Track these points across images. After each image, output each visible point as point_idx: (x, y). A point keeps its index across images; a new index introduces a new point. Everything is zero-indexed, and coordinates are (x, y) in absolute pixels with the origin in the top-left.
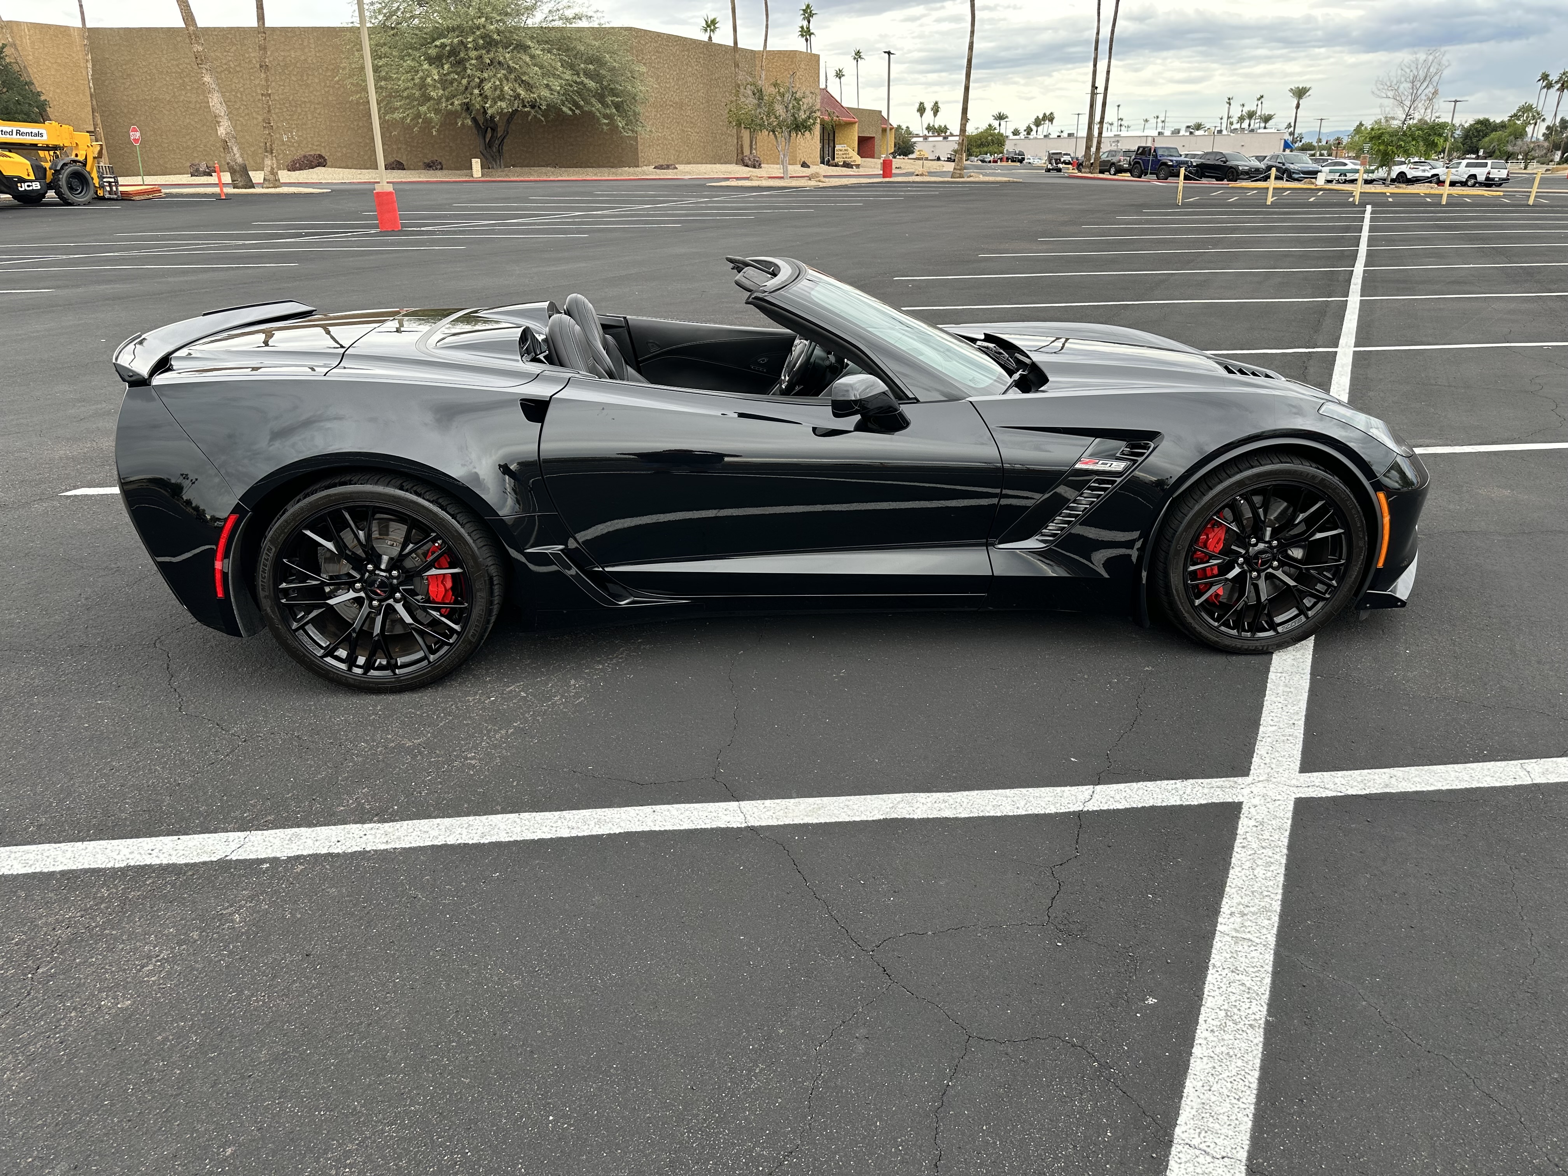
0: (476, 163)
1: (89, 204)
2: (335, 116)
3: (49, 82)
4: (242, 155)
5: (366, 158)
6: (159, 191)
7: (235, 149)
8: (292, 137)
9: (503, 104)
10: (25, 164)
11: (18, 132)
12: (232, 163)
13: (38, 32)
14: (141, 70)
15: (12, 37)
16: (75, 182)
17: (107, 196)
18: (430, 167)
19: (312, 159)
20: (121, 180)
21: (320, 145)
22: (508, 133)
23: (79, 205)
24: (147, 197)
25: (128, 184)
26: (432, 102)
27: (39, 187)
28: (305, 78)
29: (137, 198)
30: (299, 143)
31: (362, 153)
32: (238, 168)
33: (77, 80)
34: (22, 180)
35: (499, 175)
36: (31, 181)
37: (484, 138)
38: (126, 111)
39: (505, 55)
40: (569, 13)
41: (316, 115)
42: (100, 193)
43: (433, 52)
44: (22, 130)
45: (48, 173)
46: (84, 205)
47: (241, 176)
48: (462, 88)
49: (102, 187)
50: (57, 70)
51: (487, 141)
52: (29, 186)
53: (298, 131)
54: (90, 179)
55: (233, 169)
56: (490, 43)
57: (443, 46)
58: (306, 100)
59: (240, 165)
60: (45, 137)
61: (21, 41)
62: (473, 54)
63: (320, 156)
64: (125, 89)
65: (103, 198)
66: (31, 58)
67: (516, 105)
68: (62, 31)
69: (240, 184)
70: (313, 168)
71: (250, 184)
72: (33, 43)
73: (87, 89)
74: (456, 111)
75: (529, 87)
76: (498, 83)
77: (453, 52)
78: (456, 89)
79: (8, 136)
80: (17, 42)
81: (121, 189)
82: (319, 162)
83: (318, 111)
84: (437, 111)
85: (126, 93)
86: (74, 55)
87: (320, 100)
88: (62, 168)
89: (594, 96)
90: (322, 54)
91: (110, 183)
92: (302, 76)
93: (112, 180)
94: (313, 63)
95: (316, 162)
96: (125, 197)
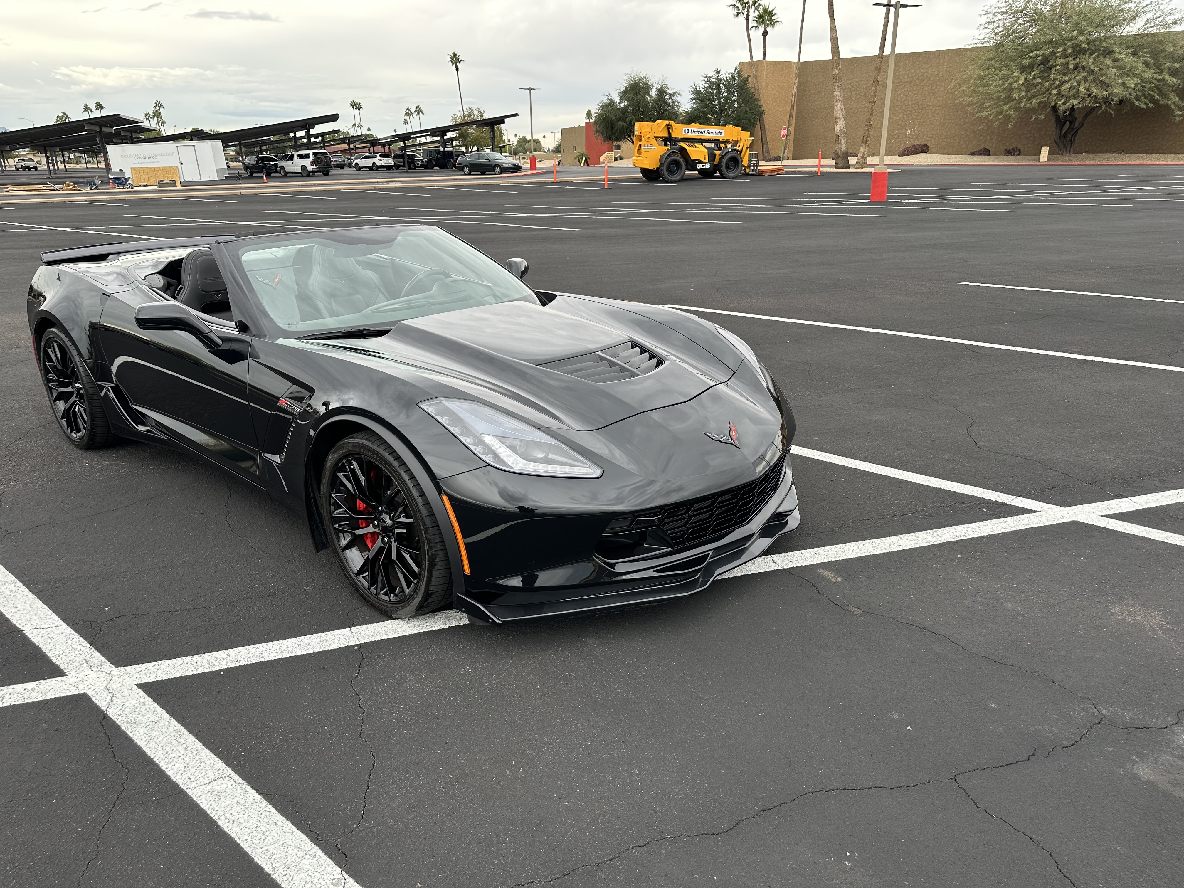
0: (1045, 151)
1: (736, 177)
2: (949, 115)
3: (771, 99)
4: (846, 146)
5: (964, 146)
6: (783, 170)
7: (843, 141)
8: (914, 131)
9: (1075, 102)
10: (704, 152)
11: (708, 132)
12: (839, 151)
13: (772, 67)
14: (826, 88)
15: (756, 71)
16: (731, 163)
17: (751, 172)
18: (1009, 153)
19: (918, 147)
20: (761, 163)
21: (932, 137)
22: (1083, 124)
23: (730, 178)
24: (772, 174)
25: (764, 165)
26: (1015, 102)
27: (709, 167)
28: (934, 88)
29: (766, 174)
30: (917, 135)
31: (962, 143)
32: (841, 154)
33: (787, 97)
34: (700, 162)
35: (1062, 160)
36: (705, 163)
37: (1061, 130)
38: (811, 116)
39: (1089, 61)
40: (1169, 19)
41: (935, 115)
42: (747, 171)
43: (1026, 62)
44: (711, 130)
45: (716, 158)
46: (733, 178)
47: (842, 160)
48: (1043, 90)
49: (749, 166)
50: (777, 91)
51: (1063, 132)
52: (703, 166)
53: (919, 127)
54: (740, 161)
55: (838, 155)
56: (1078, 51)
57: (1037, 56)
58: (931, 104)
59: (843, 152)
60: (723, 135)
61: (761, 73)
62: (1059, 61)
63: (925, 145)
64: (814, 101)
65: (748, 174)
66: (764, 83)
67: (1087, 102)
68: (788, 64)
69: (840, 166)
70: (917, 154)
71: (846, 165)
72: (767, 74)
73: (790, 101)
74: (1034, 108)
75: (1105, 85)
76: (1075, 84)
77: (1045, 61)
78: (1039, 91)
79: (702, 134)
80: (759, 74)
81: (759, 168)
82: (924, 149)
83: (937, 112)
84: (1017, 109)
85: (814, 104)
86: (790, 80)
87: (941, 104)
88: (725, 154)
89: (1173, 91)
90: (951, 69)
91: (754, 164)
92: (932, 86)
93: (756, 162)
94: (943, 76)
95: (920, 149)
96: (760, 174)
